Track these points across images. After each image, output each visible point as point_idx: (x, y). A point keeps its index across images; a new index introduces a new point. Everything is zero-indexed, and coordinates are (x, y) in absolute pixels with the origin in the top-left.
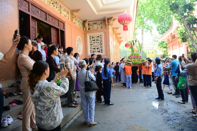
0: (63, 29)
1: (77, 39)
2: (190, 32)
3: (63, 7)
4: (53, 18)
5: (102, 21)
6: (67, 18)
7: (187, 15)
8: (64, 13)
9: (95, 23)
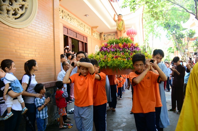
0: (86, 42)
1: (96, 47)
2: (178, 44)
3: (86, 26)
4: (80, 35)
5: (115, 33)
6: (89, 33)
7: (175, 32)
8: (87, 30)
9: (110, 35)
